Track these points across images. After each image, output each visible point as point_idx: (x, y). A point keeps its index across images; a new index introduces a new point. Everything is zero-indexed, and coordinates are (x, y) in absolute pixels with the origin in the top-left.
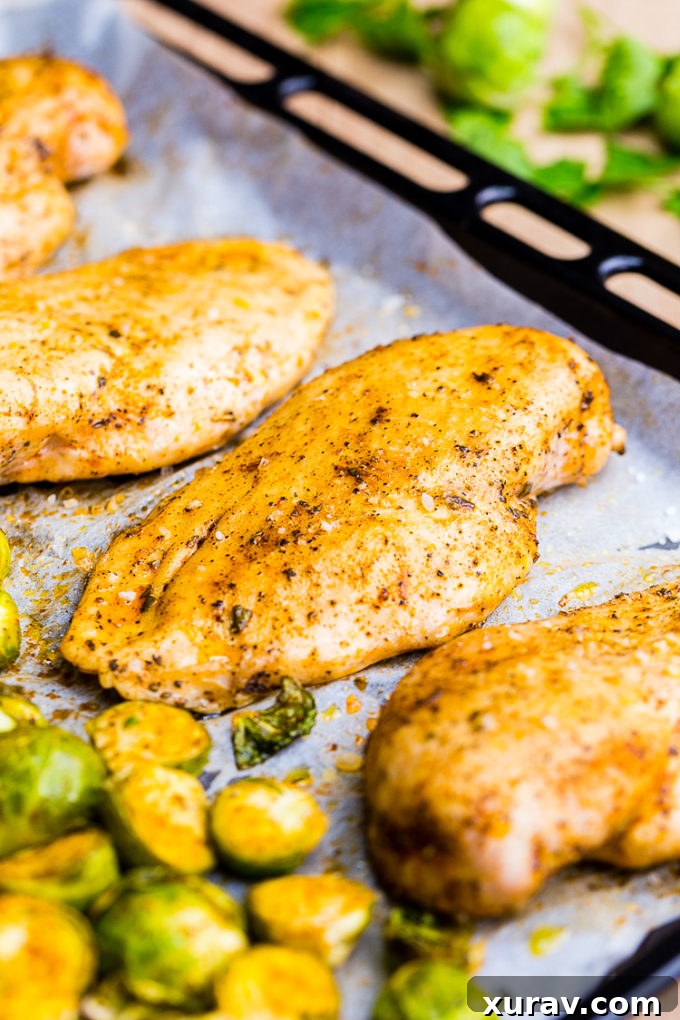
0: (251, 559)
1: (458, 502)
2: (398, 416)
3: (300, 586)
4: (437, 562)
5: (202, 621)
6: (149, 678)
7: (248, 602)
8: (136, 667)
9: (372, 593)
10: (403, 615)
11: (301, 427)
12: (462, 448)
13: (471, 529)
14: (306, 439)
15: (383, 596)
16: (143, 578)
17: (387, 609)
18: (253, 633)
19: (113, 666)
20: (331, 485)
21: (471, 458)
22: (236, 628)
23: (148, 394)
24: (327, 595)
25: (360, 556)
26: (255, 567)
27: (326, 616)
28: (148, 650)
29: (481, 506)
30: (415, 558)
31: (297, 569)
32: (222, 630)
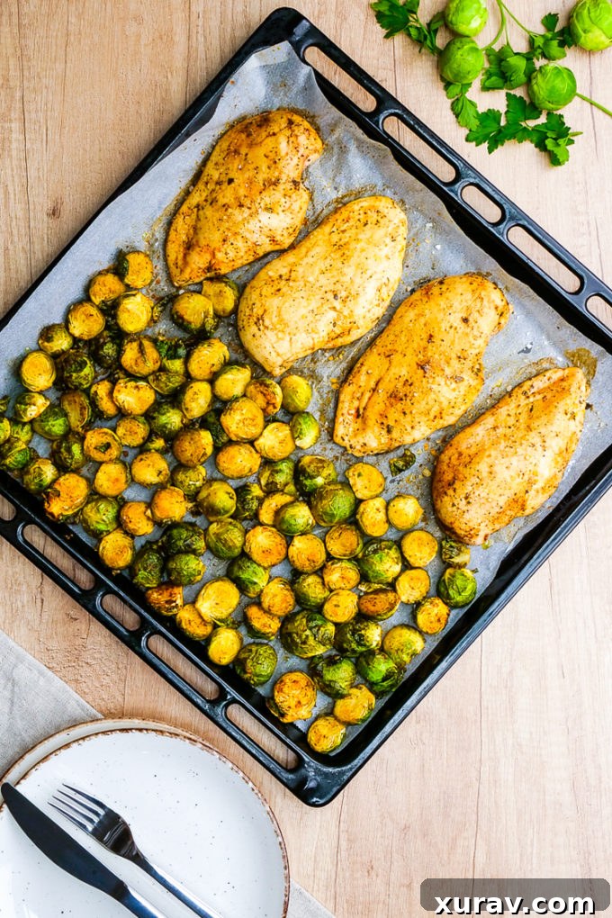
0: (392, 406)
1: (457, 379)
2: (437, 339)
3: (409, 417)
4: (452, 404)
5: (377, 429)
6: (363, 451)
7: (392, 423)
8: (358, 447)
9: (432, 417)
10: (441, 421)
11: (403, 339)
12: (459, 357)
13: (463, 387)
14: (406, 345)
15: (435, 417)
16: (356, 403)
17: (436, 420)
18: (395, 434)
19: (351, 447)
20: (416, 373)
21: (462, 361)
22: (389, 431)
23: (349, 325)
24: (417, 420)
25: (427, 407)
26: (393, 410)
27: (417, 427)
28: (362, 441)
29: (466, 378)
30: (445, 404)
31: (407, 412)
32: (384, 432)
